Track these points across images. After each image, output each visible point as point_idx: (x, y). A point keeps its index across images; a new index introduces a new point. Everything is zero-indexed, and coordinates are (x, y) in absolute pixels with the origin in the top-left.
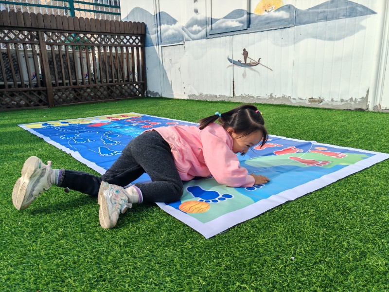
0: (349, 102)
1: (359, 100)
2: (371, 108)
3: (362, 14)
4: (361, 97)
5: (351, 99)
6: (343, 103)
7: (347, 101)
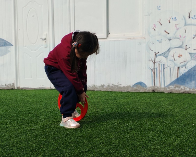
0: (8, 85)
1: (12, 84)
2: (16, 88)
3: (8, 45)
4: (12, 83)
5: (9, 84)
6: (6, 86)
7: (7, 85)
